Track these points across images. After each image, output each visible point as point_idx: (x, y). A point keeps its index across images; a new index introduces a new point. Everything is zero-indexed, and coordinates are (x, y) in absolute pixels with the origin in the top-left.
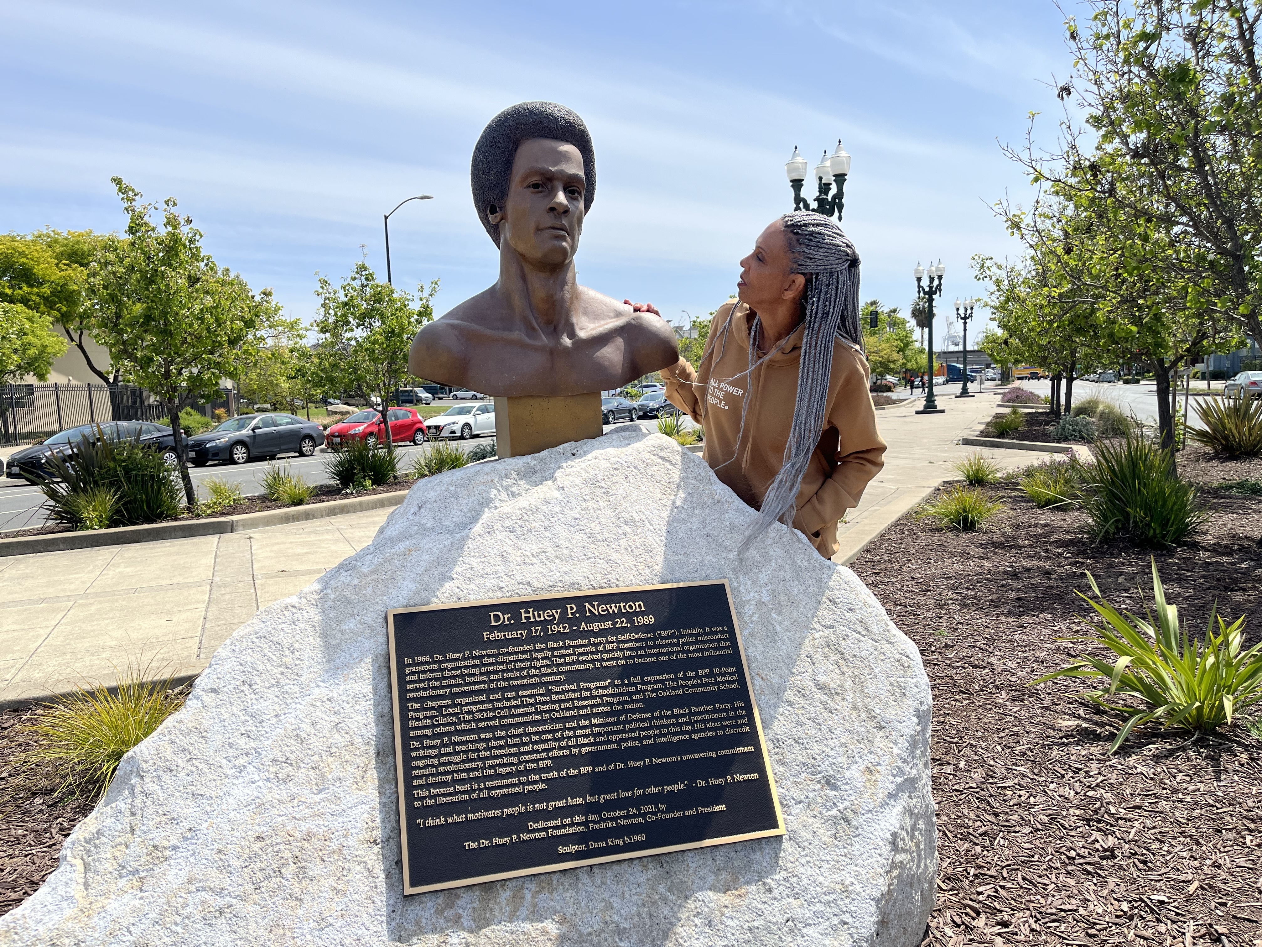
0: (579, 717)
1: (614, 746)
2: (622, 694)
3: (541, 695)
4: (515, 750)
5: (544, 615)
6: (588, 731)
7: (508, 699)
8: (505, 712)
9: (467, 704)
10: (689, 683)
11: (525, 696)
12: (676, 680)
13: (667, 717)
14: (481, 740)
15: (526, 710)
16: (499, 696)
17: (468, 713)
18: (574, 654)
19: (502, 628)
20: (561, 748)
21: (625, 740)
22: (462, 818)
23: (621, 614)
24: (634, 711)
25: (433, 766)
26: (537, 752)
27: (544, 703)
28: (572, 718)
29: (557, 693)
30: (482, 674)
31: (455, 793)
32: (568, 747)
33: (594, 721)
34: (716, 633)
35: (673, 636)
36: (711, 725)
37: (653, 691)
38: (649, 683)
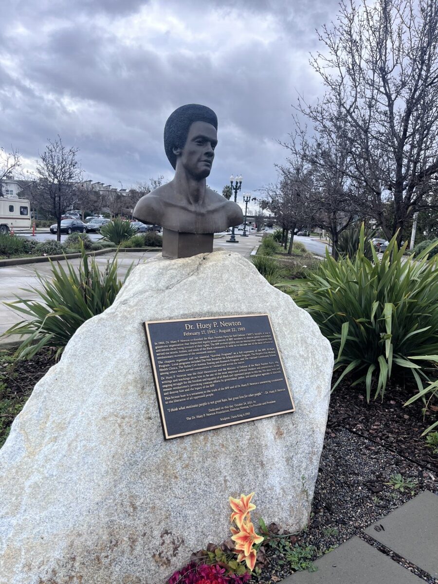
0: (222, 367)
1: (236, 379)
2: (237, 358)
3: (208, 358)
4: (200, 380)
5: (205, 326)
6: (226, 373)
7: (196, 360)
8: (195, 365)
9: (181, 362)
10: (259, 354)
11: (202, 359)
12: (255, 353)
13: (253, 367)
14: (187, 377)
15: (203, 364)
16: (192, 358)
17: (182, 365)
18: (218, 342)
19: (190, 331)
20: (217, 380)
21: (240, 376)
22: (184, 408)
23: (233, 326)
24: (241, 365)
25: (170, 387)
26: (209, 381)
27: (209, 362)
28: (220, 368)
29: (213, 358)
30: (185, 350)
31: (180, 398)
32: (220, 379)
33: (228, 369)
34: (267, 335)
35: (252, 336)
36: (268, 370)
37: (247, 357)
38: (245, 354)
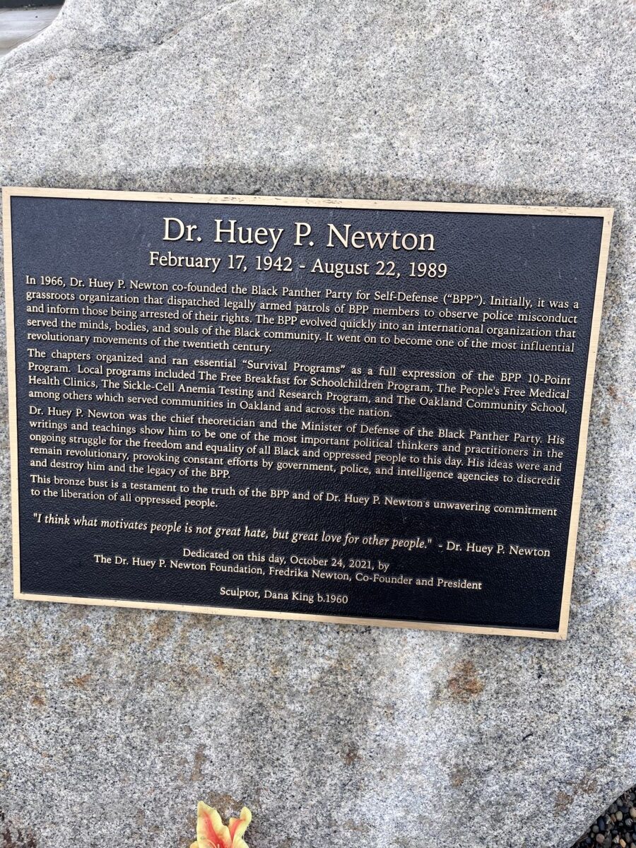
0: (281, 416)
1: (329, 468)
2: (358, 391)
3: (230, 371)
4: (176, 445)
5: (254, 236)
6: (292, 439)
7: (177, 368)
8: (170, 387)
9: (112, 365)
10: (479, 391)
11: (204, 368)
12: (457, 382)
13: (426, 440)
14: (127, 422)
15: (201, 389)
16: (162, 360)
17: (114, 378)
18: (292, 312)
19: (180, 246)
20: (245, 456)
21: (348, 462)
22: (93, 523)
23: (387, 252)
24: (371, 421)
25: (58, 445)
26: (210, 454)
27: (230, 384)
28: (270, 415)
29: (254, 372)
30: (138, 321)
31: (86, 488)
32: (257, 457)
33: (305, 425)
34: (556, 310)
35: (473, 305)
36: (496, 464)
37: (413, 394)
38: (409, 380)
